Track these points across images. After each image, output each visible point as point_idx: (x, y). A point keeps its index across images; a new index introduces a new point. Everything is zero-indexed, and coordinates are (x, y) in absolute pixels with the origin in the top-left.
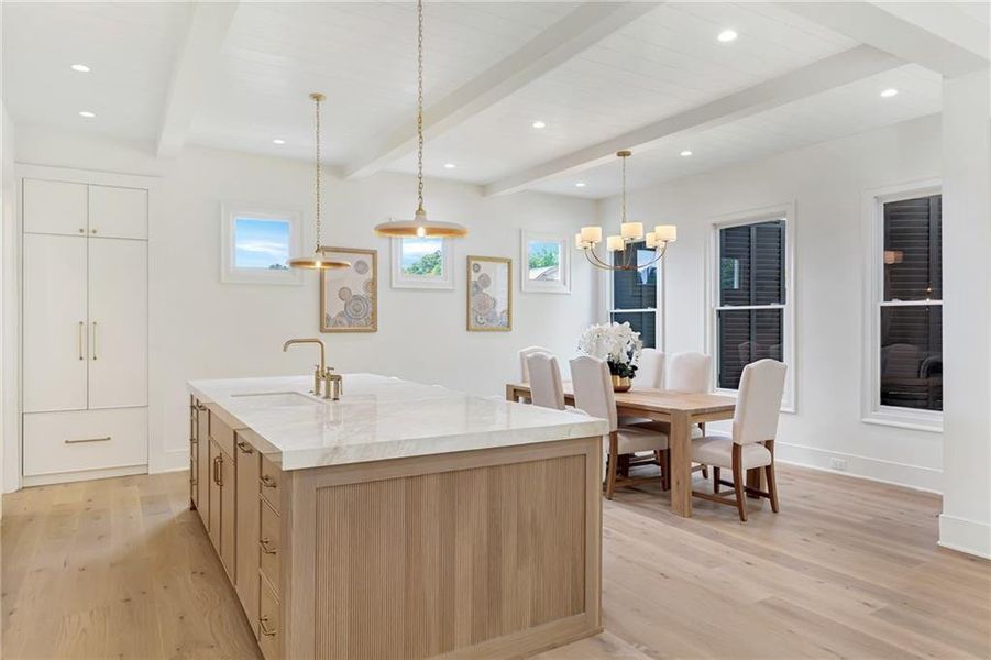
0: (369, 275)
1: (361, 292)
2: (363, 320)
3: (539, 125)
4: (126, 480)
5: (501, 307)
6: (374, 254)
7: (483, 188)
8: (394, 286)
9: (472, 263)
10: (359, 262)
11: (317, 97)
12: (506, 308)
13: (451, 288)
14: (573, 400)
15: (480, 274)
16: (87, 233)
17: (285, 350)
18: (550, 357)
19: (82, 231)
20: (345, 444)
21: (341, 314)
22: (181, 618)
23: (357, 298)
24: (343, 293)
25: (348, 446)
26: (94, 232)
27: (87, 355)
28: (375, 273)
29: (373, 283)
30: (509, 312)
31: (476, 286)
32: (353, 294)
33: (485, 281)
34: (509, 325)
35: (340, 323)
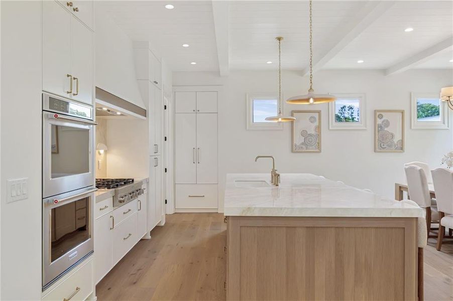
0: (316, 123)
1: (313, 132)
2: (314, 147)
3: (409, 30)
4: (209, 214)
5: (397, 138)
6: (319, 112)
7: (384, 71)
8: (330, 128)
9: (378, 114)
10: (311, 117)
11: (279, 39)
12: (401, 138)
13: (365, 128)
14: (434, 194)
15: (382, 120)
16: (196, 111)
17: (256, 161)
18: (419, 168)
19: (194, 111)
20: (254, 206)
21: (303, 144)
22: (207, 275)
23: (310, 135)
24: (304, 133)
25: (255, 208)
26: (198, 111)
27: (196, 161)
28: (320, 122)
29: (319, 128)
30: (402, 141)
31: (381, 127)
32: (308, 133)
33: (387, 123)
34: (402, 149)
35: (302, 148)
